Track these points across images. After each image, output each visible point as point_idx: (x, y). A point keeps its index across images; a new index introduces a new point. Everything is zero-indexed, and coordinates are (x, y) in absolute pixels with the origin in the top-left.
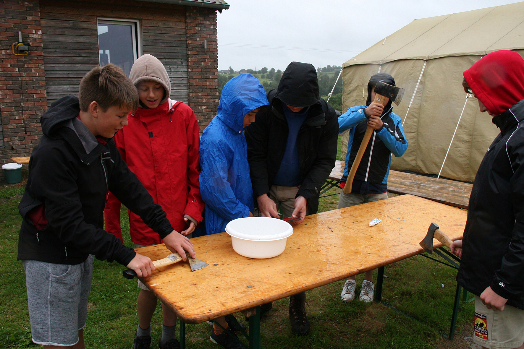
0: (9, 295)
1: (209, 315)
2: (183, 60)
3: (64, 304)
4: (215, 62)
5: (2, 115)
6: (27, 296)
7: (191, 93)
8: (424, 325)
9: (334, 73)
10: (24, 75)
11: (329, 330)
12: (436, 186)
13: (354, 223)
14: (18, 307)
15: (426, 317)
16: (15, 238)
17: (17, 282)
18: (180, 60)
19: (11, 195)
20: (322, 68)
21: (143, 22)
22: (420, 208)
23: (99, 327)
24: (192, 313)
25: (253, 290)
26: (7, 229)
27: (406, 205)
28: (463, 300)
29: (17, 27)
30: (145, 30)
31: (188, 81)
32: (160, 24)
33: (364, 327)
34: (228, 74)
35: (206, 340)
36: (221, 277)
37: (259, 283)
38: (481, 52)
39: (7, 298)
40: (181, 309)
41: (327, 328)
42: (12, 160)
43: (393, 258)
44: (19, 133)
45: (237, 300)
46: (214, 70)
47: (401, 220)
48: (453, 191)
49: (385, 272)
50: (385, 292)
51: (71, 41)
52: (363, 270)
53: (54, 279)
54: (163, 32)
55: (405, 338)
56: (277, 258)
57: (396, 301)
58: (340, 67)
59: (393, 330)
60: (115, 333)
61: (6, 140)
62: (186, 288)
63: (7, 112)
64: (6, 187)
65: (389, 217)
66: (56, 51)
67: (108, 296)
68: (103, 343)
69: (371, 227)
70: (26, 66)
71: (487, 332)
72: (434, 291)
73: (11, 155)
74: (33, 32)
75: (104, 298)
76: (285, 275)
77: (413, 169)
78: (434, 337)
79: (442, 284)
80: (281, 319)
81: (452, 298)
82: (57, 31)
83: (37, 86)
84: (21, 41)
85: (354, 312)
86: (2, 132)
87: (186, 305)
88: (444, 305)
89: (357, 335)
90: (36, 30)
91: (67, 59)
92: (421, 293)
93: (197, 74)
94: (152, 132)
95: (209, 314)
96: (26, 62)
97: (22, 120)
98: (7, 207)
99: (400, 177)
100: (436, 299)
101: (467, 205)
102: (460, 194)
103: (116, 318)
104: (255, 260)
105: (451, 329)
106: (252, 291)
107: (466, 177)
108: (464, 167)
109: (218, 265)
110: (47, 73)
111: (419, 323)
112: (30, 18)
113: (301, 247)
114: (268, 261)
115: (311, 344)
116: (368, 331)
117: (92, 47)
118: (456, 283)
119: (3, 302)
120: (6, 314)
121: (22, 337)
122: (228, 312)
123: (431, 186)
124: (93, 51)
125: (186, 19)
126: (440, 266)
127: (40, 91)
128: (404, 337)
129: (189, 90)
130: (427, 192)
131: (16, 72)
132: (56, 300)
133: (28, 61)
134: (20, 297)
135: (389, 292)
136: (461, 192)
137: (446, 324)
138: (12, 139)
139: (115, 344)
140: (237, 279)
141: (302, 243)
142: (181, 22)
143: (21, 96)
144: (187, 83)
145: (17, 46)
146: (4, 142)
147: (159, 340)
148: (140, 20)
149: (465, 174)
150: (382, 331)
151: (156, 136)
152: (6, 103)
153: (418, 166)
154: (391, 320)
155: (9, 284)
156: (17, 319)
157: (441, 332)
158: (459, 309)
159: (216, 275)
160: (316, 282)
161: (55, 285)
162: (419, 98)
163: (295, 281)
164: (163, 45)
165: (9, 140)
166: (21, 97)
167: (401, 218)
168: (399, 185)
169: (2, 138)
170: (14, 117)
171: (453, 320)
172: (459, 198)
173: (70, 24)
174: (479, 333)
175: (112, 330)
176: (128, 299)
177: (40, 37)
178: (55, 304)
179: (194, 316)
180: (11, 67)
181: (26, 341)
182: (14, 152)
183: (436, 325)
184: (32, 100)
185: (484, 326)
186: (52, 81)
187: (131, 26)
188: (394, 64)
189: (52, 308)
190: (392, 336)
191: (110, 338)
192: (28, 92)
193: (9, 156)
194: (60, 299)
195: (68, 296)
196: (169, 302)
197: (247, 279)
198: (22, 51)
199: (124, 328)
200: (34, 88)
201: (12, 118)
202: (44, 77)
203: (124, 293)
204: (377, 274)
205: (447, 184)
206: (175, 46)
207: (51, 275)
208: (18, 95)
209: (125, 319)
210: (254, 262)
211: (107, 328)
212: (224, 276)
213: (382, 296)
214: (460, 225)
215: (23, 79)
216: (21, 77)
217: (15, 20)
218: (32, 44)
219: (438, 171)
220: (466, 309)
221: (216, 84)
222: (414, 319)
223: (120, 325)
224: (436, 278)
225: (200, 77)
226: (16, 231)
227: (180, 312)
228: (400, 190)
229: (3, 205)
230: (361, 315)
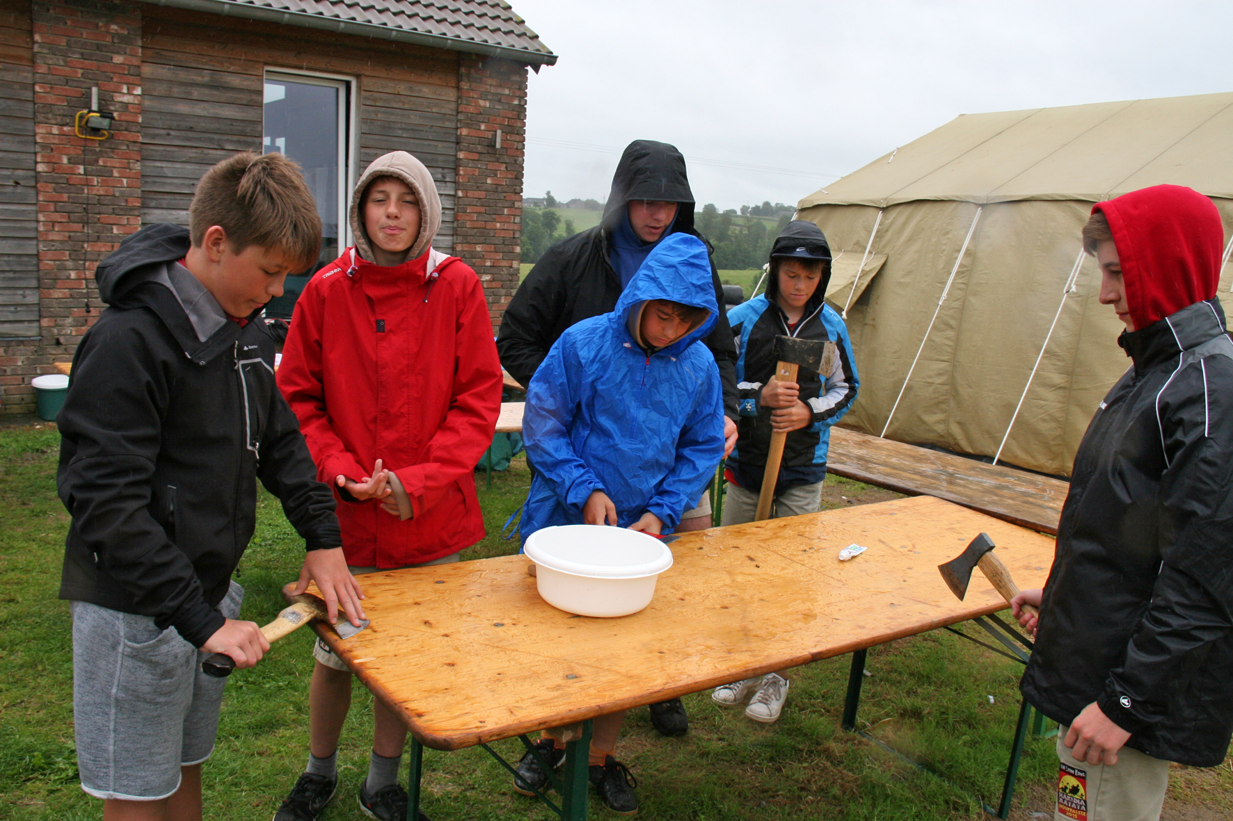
0: (33, 665)
1: (481, 732)
2: (446, 171)
3: (147, 706)
4: (516, 178)
5: (41, 268)
6: (72, 671)
7: (460, 245)
8: (946, 784)
9: (778, 219)
10: (95, 183)
11: (738, 784)
12: (989, 482)
13: (805, 551)
14: (52, 694)
15: (951, 766)
16: (53, 542)
17: (53, 638)
18: (440, 170)
19: (49, 446)
20: (753, 208)
21: (365, 81)
22: (953, 526)
23: (229, 748)
24: (444, 725)
25: (578, 685)
26: (36, 521)
27: (922, 517)
28: (1034, 733)
29: (90, 76)
30: (366, 98)
31: (456, 219)
32: (402, 88)
33: (815, 781)
34: (542, 207)
35: (464, 791)
36: (508, 652)
37: (592, 670)
38: (1100, 195)
39: (31, 671)
40: (420, 715)
41: (733, 780)
42: (56, 367)
43: (888, 632)
44: (75, 310)
45: (543, 703)
46: (514, 197)
47: (910, 551)
48: (1024, 494)
49: (867, 664)
50: (866, 708)
51: (204, 113)
52: (820, 653)
53: (129, 650)
54: (406, 106)
55: (903, 810)
56: (634, 618)
57: (887, 729)
58: (791, 207)
59: (877, 791)
60: (264, 762)
61: (45, 322)
62: (432, 670)
63: (52, 262)
64: (38, 427)
65: (883, 542)
66: (169, 134)
67: (253, 683)
68: (236, 785)
69: (843, 561)
70: (101, 163)
71: (1086, 807)
72: (972, 710)
73: (53, 357)
74: (122, 89)
75: (241, 687)
76: (649, 655)
77: (939, 442)
78: (967, 810)
79: (991, 697)
80: (633, 755)
81: (1011, 728)
82: (176, 91)
83: (121, 209)
84: (95, 107)
85: (793, 748)
86: (38, 304)
87: (430, 709)
88: (993, 743)
89: (800, 798)
90: (130, 86)
91: (191, 153)
92: (943, 713)
93: (475, 203)
94: (383, 321)
95: (480, 730)
96: (101, 154)
97: (84, 282)
98: (38, 472)
99: (910, 456)
100: (975, 728)
101: (1055, 525)
102: (1040, 502)
103: (268, 732)
104: (586, 620)
105: (1005, 794)
106: (576, 686)
107: (1054, 466)
108: (1052, 443)
109: (503, 625)
110: (146, 182)
111: (935, 779)
112: (118, 59)
113: (687, 597)
114: (613, 623)
115: (695, 813)
116: (822, 790)
117: (248, 130)
118: (1020, 698)
119: (21, 680)
120: (25, 707)
121: (60, 759)
122: (523, 728)
123: (977, 479)
124: (250, 139)
125: (459, 80)
126: (988, 658)
127: (128, 219)
128: (900, 807)
129: (455, 237)
130: (969, 493)
131: (80, 174)
132: (130, 697)
133: (106, 152)
134: (58, 671)
135: (874, 709)
136: (1042, 497)
137: (994, 783)
138: (59, 321)
139: (263, 788)
140: (543, 658)
141: (690, 589)
142: (447, 86)
143: (86, 228)
144: (453, 222)
145: (87, 117)
146: (40, 327)
147: (362, 784)
148: (358, 76)
149: (1052, 460)
150: (854, 793)
151: (391, 331)
152: (53, 241)
153: (950, 435)
154: (874, 769)
155: (36, 642)
156: (50, 720)
157: (983, 799)
158: (1023, 751)
159: (497, 647)
160: (717, 675)
161: (129, 663)
162: (963, 286)
163: (671, 670)
164: (404, 135)
165: (52, 324)
166: (86, 231)
167: (910, 547)
168: (908, 475)
169: (38, 319)
170: (67, 273)
171: (1009, 775)
172: (1037, 510)
173: (205, 78)
174: (1068, 806)
175: (257, 758)
176: (296, 691)
177: (136, 102)
178: (126, 706)
179: (448, 733)
180: (69, 163)
181: (66, 769)
182: (60, 350)
183: (972, 784)
184: (110, 239)
185: (1079, 793)
186: (154, 199)
187: (337, 90)
188: (909, 209)
189: (119, 716)
190: (874, 803)
191: (253, 773)
192: (101, 220)
193: (49, 358)
194: (138, 697)
195: (159, 690)
196: (393, 700)
197: (566, 660)
198: (96, 131)
199: (284, 754)
200: (116, 212)
201: (63, 275)
202: (139, 188)
203: (287, 677)
204: (850, 667)
205: (1012, 477)
206: (430, 138)
207: (123, 641)
208: (78, 227)
209: (288, 735)
210: (583, 624)
211: (247, 751)
212: (517, 650)
213: (857, 716)
214: (1036, 569)
215: (92, 190)
216: (87, 185)
217: (87, 62)
218: (120, 115)
219: (993, 448)
220: (1039, 753)
221: (516, 228)
222: (925, 771)
223: (275, 747)
224: (978, 683)
225: (483, 210)
226: (55, 525)
227: (418, 723)
228: (910, 486)
229: (30, 466)
230: (810, 756)
